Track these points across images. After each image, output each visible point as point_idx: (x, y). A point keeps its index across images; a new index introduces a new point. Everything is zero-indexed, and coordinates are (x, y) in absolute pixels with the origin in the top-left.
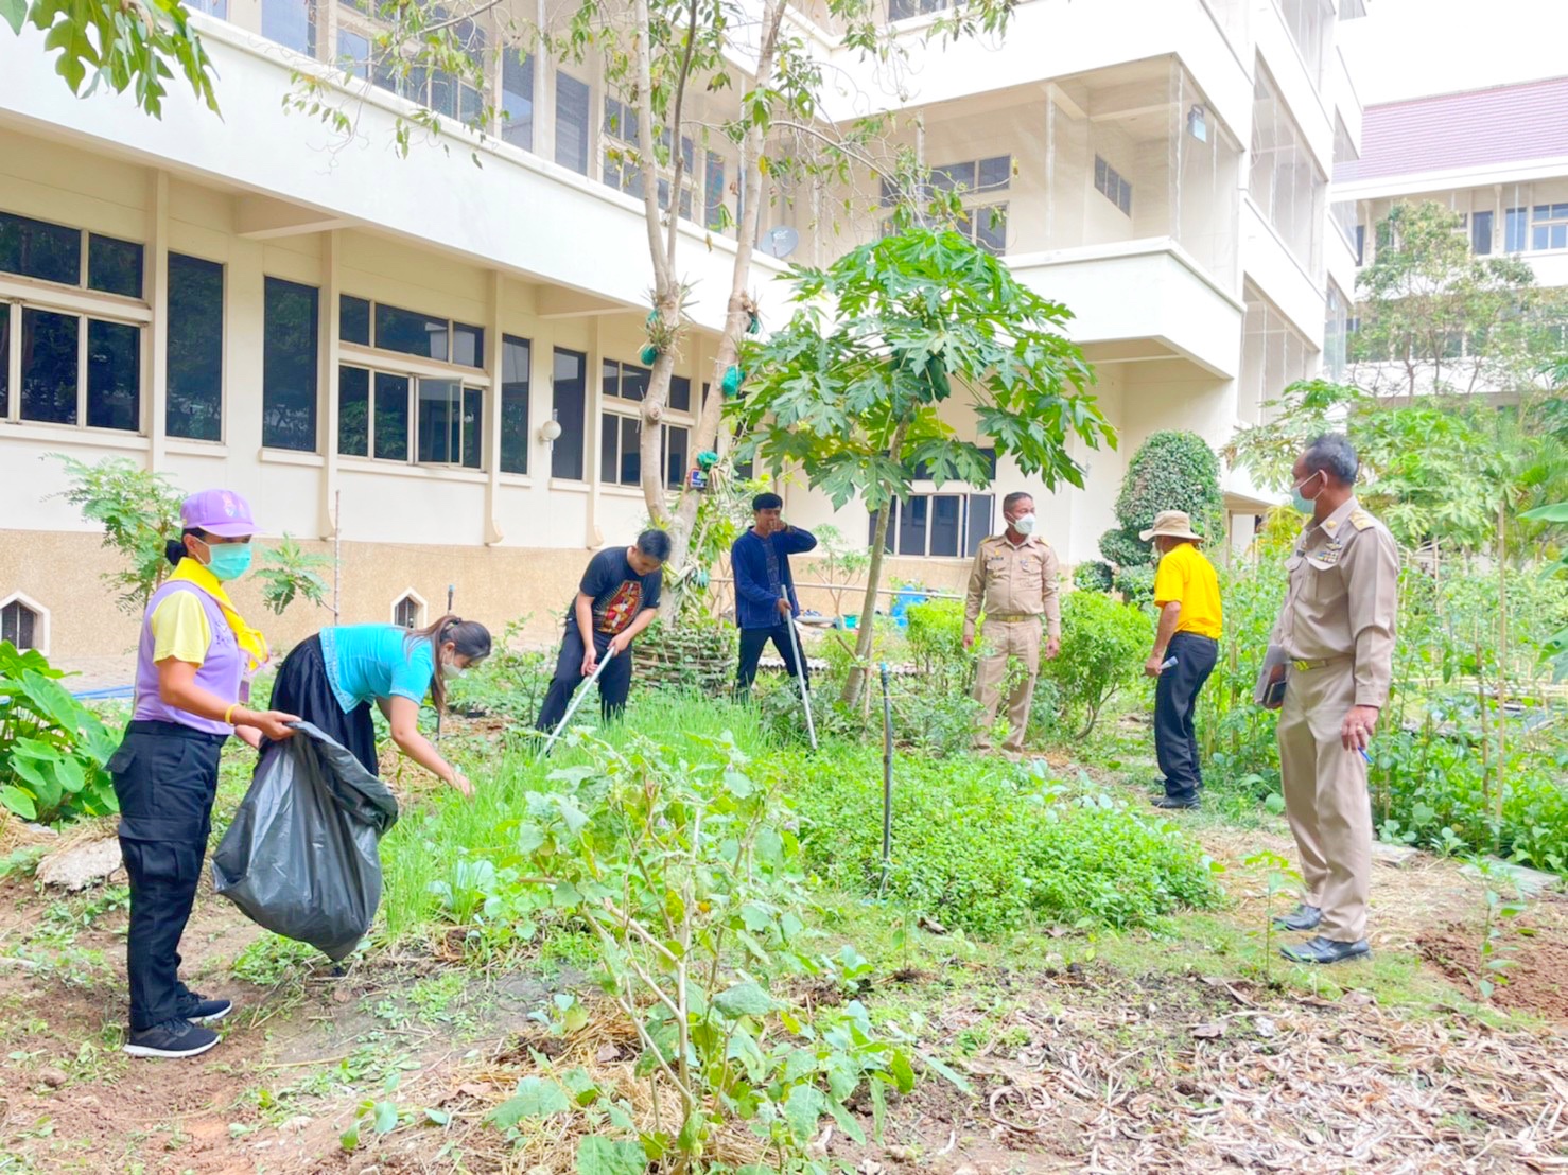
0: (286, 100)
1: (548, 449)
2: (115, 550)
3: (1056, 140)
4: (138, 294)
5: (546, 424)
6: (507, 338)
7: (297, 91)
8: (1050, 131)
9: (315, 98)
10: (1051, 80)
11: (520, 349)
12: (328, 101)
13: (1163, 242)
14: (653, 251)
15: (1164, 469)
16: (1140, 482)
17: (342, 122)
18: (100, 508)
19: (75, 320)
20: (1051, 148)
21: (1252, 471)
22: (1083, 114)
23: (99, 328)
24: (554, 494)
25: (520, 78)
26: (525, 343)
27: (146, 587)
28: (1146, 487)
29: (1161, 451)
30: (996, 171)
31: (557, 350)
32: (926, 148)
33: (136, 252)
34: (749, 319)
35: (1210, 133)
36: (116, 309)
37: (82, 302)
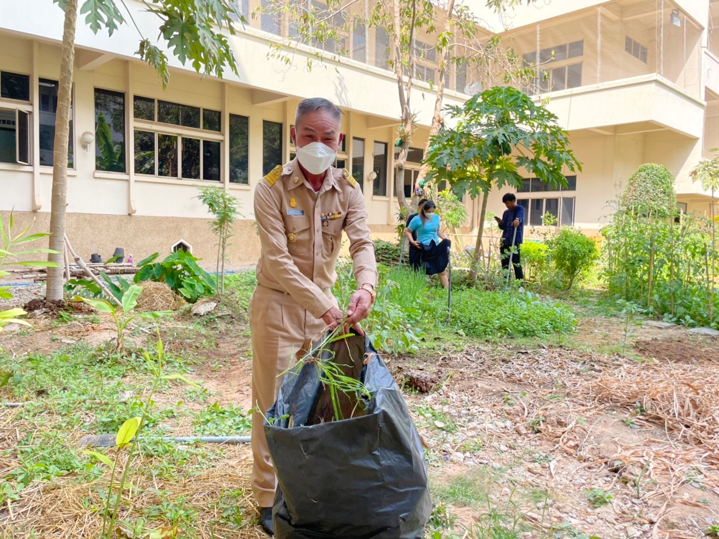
0: (268, 55)
1: (371, 184)
2: (211, 213)
3: (602, 32)
4: (219, 130)
5: (371, 173)
6: (355, 138)
7: (272, 50)
8: (599, 28)
9: (278, 53)
10: (599, 5)
11: (360, 142)
12: (283, 53)
13: (654, 76)
14: (401, 101)
15: (644, 182)
16: (632, 188)
17: (288, 61)
18: (207, 201)
19: (199, 141)
20: (600, 36)
21: (703, 183)
22: (618, 18)
23: (207, 144)
24: (374, 202)
25: (360, 31)
26: (363, 140)
27: (221, 226)
28: (635, 190)
29: (643, 174)
30: (577, 48)
31: (376, 142)
32: (541, 41)
33: (219, 114)
34: (440, 126)
35: (682, 22)
36: (212, 136)
37: (201, 134)
